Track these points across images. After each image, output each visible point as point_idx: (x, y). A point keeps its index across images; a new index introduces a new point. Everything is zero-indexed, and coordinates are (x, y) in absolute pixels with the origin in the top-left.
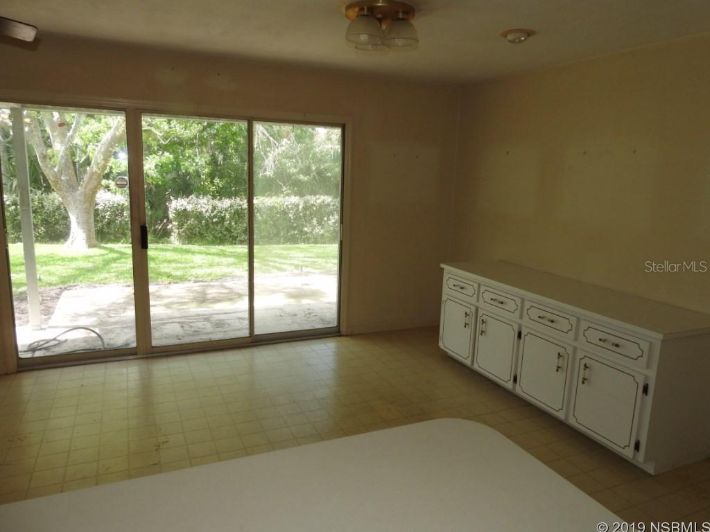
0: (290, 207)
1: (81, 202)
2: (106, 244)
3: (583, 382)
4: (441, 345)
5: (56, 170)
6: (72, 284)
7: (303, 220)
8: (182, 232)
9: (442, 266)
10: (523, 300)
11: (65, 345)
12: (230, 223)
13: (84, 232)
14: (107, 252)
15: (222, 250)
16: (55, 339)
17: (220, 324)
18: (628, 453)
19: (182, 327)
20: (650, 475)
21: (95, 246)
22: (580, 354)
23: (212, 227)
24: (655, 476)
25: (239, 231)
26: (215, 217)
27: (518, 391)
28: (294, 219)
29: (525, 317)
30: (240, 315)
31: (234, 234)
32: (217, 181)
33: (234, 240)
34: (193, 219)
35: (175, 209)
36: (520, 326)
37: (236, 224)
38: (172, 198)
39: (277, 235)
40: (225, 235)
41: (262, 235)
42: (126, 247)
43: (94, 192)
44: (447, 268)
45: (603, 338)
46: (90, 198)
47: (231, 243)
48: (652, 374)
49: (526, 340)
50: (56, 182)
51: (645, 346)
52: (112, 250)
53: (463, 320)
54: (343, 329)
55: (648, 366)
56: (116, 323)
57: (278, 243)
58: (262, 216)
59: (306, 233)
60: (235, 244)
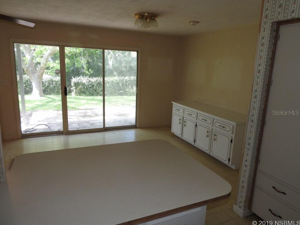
0: (120, 81)
1: (37, 78)
2: (47, 95)
3: (214, 140)
4: (172, 131)
5: (27, 65)
6: (36, 110)
7: (125, 86)
8: (77, 91)
9: (172, 102)
10: (197, 114)
11: (37, 130)
12: (96, 88)
13: (38, 90)
14: (48, 98)
15: (93, 98)
16: (32, 129)
17: (92, 124)
18: (226, 162)
19: (79, 125)
20: (233, 169)
21: (42, 96)
22: (214, 131)
23: (89, 89)
24: (235, 170)
25: (100, 91)
26: (90, 85)
27: (196, 145)
28: (122, 86)
29: (198, 119)
30: (100, 121)
31: (98, 92)
32: (90, 70)
33: (97, 94)
34: (81, 86)
35: (74, 82)
36: (196, 123)
37: (98, 88)
38: (72, 77)
39: (115, 92)
40: (94, 92)
41: (109, 92)
42: (55, 97)
43: (42, 74)
44: (174, 103)
45: (220, 125)
46: (41, 77)
47: (96, 95)
48: (233, 136)
49: (198, 127)
50: (27, 71)
51: (231, 127)
52: (49, 98)
53: (178, 121)
54: (137, 126)
55: (232, 134)
56: (54, 123)
57: (115, 96)
58: (109, 85)
59: (127, 92)
60: (98, 96)
